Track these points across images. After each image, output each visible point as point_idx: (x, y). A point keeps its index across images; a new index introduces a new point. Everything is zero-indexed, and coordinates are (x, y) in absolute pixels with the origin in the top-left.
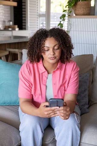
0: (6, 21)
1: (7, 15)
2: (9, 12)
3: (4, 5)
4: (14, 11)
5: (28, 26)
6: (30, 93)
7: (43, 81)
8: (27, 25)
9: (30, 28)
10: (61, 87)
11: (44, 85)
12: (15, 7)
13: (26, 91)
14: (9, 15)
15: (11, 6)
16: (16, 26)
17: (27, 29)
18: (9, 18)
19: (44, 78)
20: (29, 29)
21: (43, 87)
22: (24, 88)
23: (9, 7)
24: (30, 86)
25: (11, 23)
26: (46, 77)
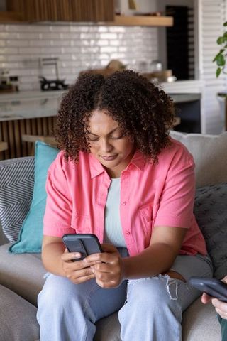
0: (149, 61)
1: (150, 49)
2: (156, 42)
3: (142, 26)
4: (169, 38)
5: (199, 71)
6: (66, 224)
7: (99, 195)
8: (196, 69)
9: (205, 74)
10: (141, 211)
11: (100, 205)
12: (168, 29)
13: (58, 218)
14: (156, 49)
15: (159, 27)
16: (169, 72)
17: (196, 76)
18: (155, 56)
19: (102, 188)
20: (202, 76)
21: (98, 211)
22: (54, 211)
23: (155, 30)
24: (67, 207)
25: (159, 66)
26: (106, 186)
